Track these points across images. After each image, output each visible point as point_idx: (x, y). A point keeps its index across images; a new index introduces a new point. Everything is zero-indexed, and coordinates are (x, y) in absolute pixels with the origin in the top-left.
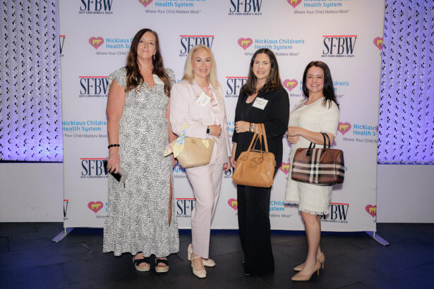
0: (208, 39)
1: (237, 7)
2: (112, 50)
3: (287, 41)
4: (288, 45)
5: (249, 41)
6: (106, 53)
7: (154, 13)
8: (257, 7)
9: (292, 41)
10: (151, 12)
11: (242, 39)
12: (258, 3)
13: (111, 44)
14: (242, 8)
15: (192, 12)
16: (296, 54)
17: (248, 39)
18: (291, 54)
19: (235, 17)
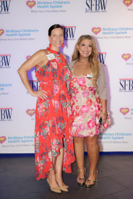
0: (72, 28)
1: (90, 7)
2: (10, 37)
3: (124, 29)
4: (124, 31)
5: (99, 30)
6: (6, 40)
7: (36, 13)
8: (103, 7)
9: (127, 29)
10: (35, 12)
11: (94, 28)
12: (104, 5)
13: (9, 33)
14: (94, 8)
15: (62, 11)
16: (129, 37)
17: (98, 28)
18: (126, 37)
19: (89, 14)
